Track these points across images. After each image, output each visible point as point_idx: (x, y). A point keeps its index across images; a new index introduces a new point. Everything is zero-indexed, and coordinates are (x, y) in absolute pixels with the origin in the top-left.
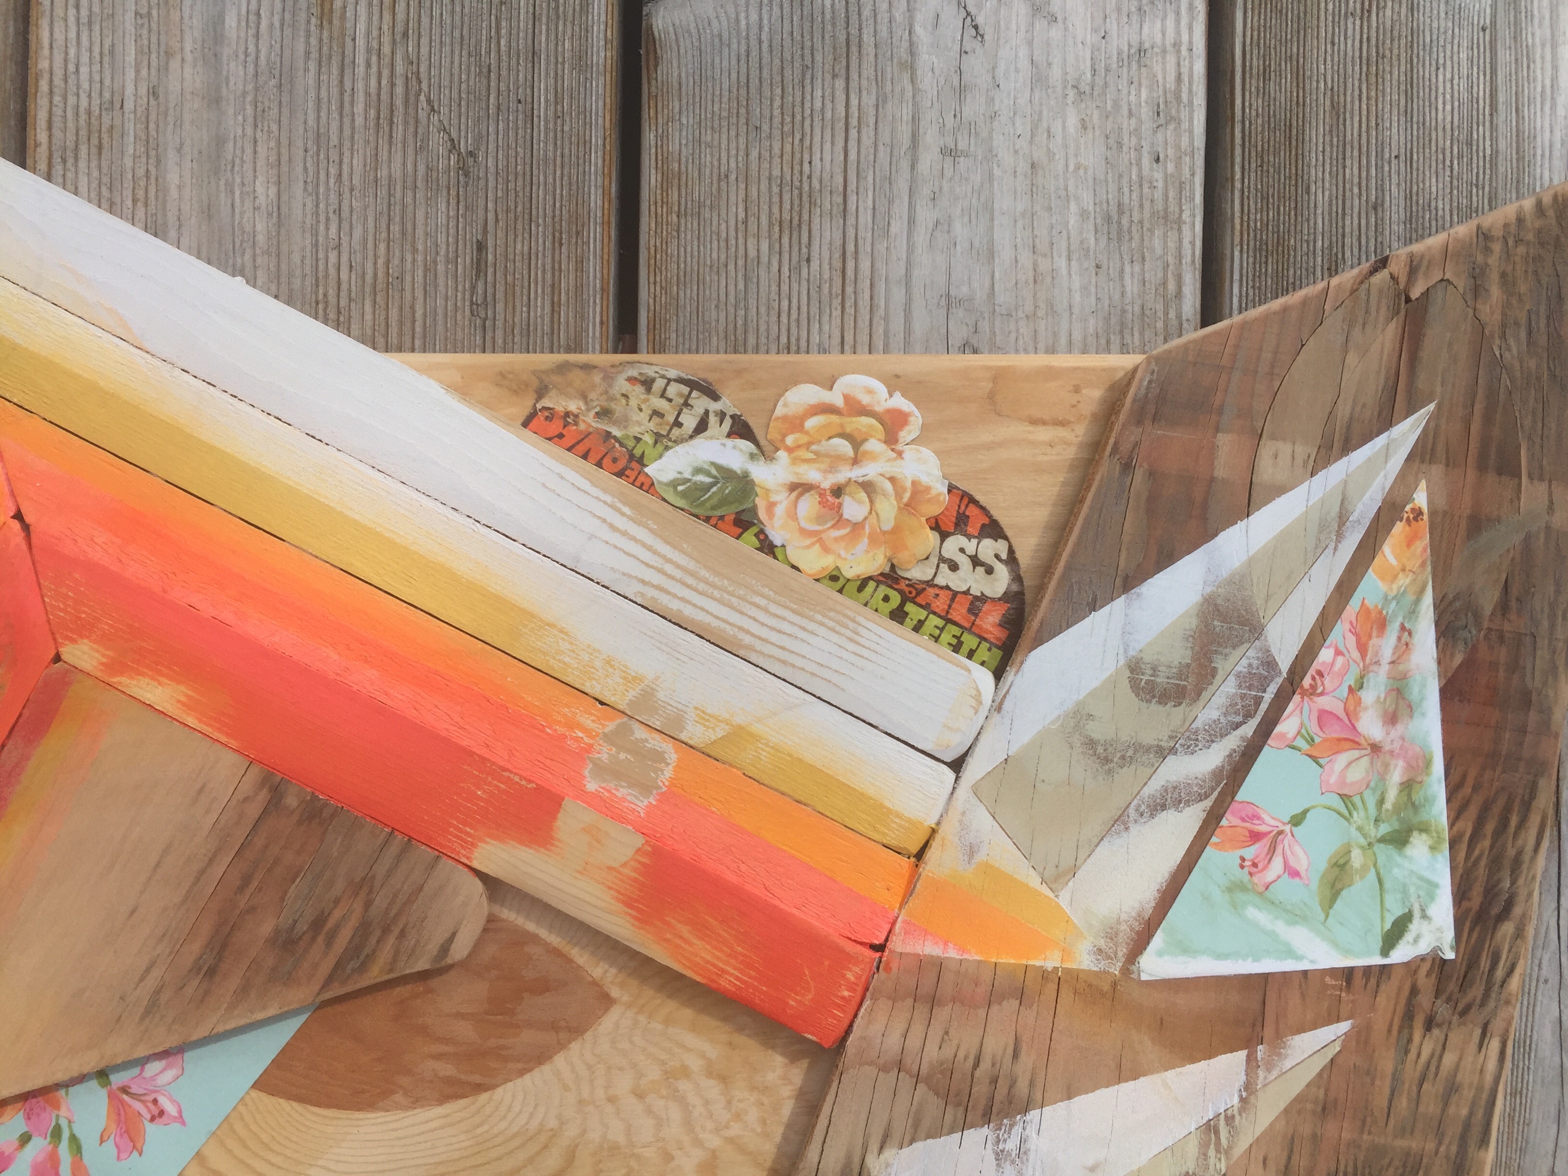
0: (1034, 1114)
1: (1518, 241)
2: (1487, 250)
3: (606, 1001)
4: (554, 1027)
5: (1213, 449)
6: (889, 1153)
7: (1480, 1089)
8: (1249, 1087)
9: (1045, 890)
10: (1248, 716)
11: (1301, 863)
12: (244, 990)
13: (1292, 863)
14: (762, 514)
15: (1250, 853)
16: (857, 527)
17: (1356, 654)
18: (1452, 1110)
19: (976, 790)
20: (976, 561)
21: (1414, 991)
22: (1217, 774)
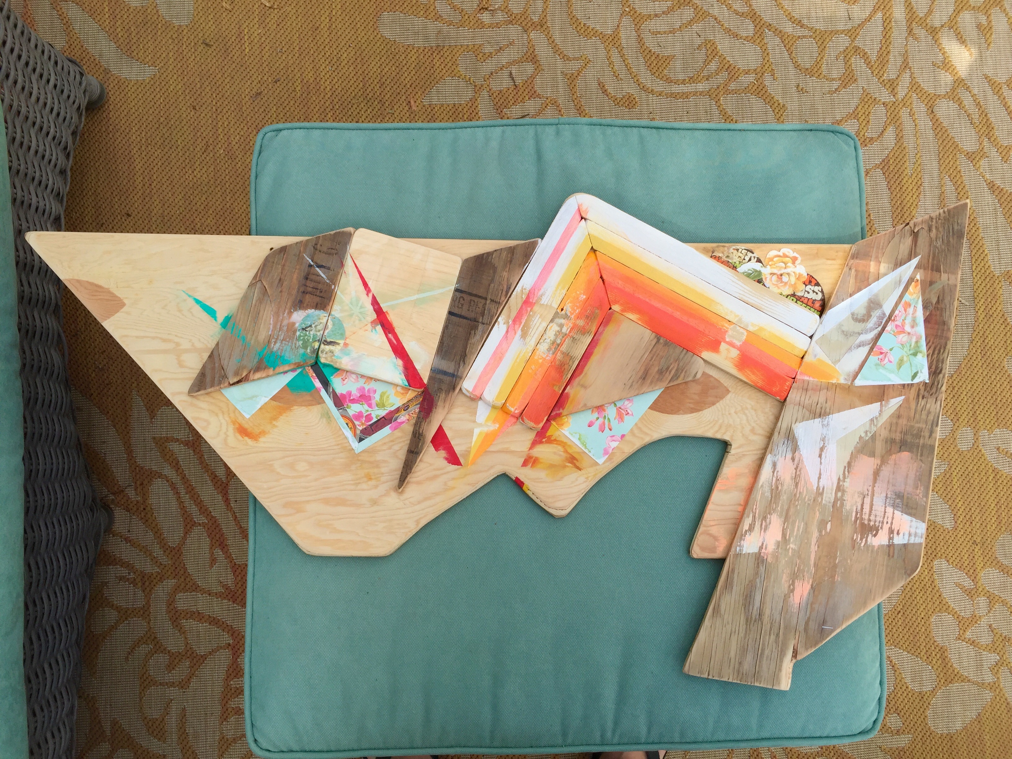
0: (831, 416)
1: (939, 219)
2: (932, 221)
3: (728, 391)
4: (716, 397)
5: (869, 266)
6: (797, 424)
7: (936, 413)
8: (881, 411)
9: (832, 365)
10: (879, 326)
11: (892, 359)
12: (652, 382)
13: (890, 359)
14: (764, 280)
15: (880, 357)
16: (786, 283)
17: (904, 312)
18: (929, 418)
19: (816, 342)
20: (814, 291)
21: (919, 390)
22: (872, 339)
